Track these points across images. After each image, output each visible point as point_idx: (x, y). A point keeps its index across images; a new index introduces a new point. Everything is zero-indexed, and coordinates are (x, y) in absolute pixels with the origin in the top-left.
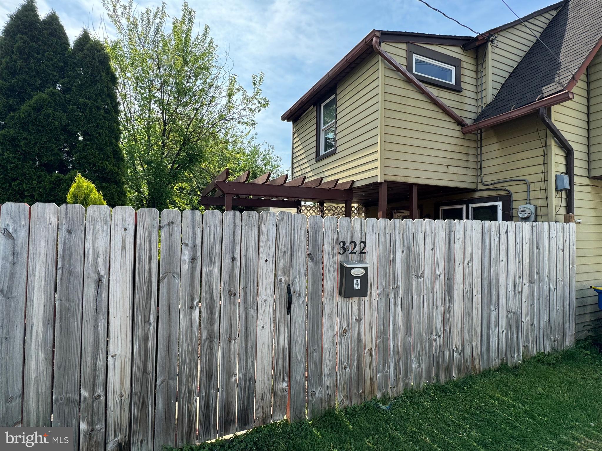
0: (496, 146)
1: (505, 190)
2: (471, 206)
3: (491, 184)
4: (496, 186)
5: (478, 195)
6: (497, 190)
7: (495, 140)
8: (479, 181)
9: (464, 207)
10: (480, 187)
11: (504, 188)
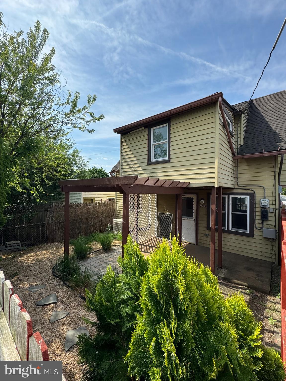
0: (246, 168)
1: (252, 190)
2: (231, 196)
3: (244, 186)
4: (246, 187)
5: (235, 191)
6: (247, 190)
7: (246, 164)
8: (236, 184)
9: (227, 196)
10: (237, 187)
11: (251, 189)
